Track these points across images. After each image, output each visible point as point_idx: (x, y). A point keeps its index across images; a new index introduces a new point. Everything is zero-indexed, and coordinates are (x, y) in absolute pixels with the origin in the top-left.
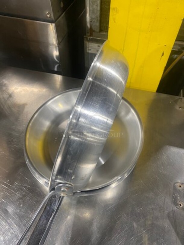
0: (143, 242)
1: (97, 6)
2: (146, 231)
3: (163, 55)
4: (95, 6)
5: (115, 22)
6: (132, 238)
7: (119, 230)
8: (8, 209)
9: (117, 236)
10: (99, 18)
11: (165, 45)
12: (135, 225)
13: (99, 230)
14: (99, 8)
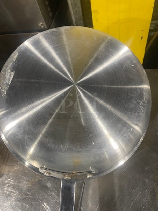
0: (155, 192)
1: (78, 8)
2: (156, 184)
3: (142, 38)
4: (77, 9)
5: (97, 21)
6: (146, 191)
7: (135, 187)
8: (47, 185)
9: (134, 191)
10: (82, 17)
11: (143, 30)
12: (146, 180)
13: (119, 189)
14: (80, 9)
